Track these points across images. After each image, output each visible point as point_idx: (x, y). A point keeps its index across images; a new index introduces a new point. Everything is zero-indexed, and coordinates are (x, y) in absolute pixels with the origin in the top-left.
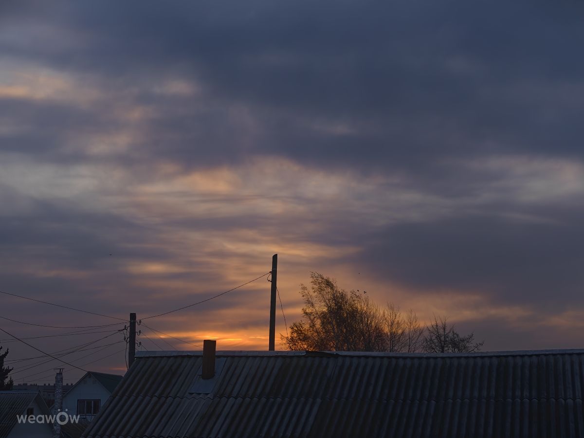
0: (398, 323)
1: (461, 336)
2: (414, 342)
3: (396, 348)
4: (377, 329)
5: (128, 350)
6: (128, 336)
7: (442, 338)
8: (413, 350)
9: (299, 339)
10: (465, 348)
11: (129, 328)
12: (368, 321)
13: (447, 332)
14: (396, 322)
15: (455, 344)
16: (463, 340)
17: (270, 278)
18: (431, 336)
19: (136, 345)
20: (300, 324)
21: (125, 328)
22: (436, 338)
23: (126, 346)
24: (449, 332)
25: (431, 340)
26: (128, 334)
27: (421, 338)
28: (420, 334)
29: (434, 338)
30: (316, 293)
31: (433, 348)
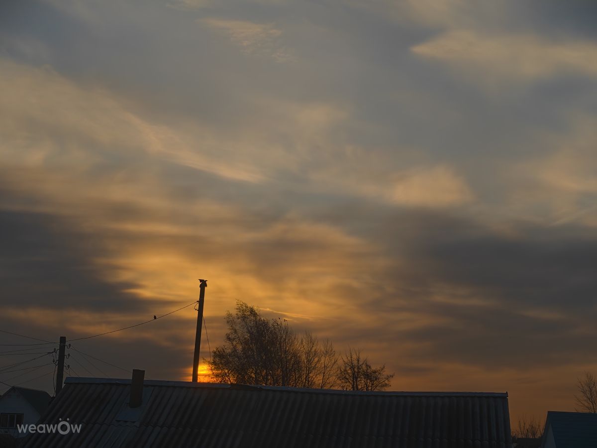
0: (315, 351)
1: (373, 368)
2: (328, 369)
3: (311, 375)
4: (295, 355)
5: (56, 372)
6: (57, 359)
7: (356, 370)
8: (327, 377)
9: (221, 363)
10: (376, 379)
11: (58, 351)
12: (286, 348)
13: (361, 363)
14: (313, 350)
15: (368, 376)
16: (375, 372)
17: (197, 307)
18: (346, 367)
19: (65, 368)
20: (223, 349)
21: (55, 351)
22: (350, 368)
23: (54, 369)
24: (363, 364)
25: (345, 370)
26: (57, 357)
27: (335, 366)
28: (335, 363)
29: (348, 368)
30: (239, 320)
31: (347, 379)
